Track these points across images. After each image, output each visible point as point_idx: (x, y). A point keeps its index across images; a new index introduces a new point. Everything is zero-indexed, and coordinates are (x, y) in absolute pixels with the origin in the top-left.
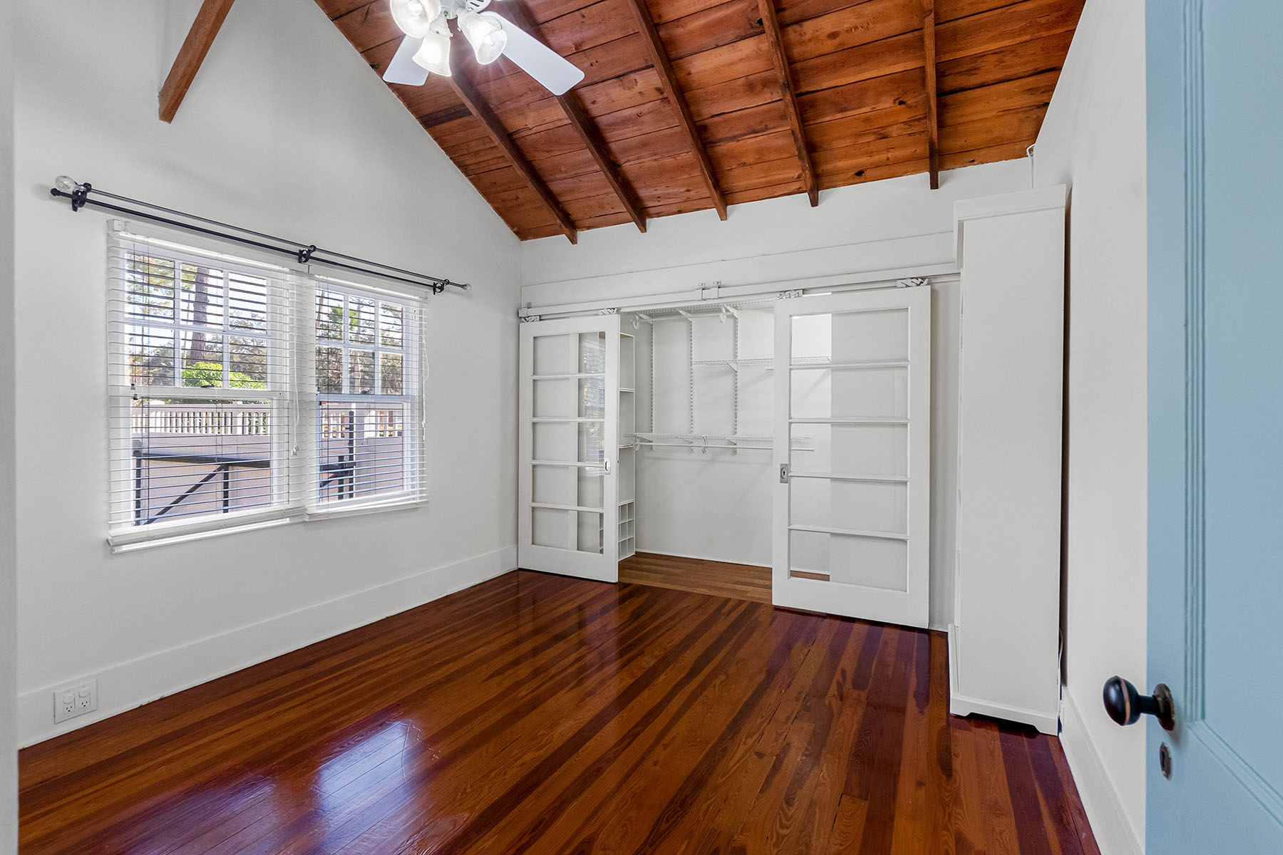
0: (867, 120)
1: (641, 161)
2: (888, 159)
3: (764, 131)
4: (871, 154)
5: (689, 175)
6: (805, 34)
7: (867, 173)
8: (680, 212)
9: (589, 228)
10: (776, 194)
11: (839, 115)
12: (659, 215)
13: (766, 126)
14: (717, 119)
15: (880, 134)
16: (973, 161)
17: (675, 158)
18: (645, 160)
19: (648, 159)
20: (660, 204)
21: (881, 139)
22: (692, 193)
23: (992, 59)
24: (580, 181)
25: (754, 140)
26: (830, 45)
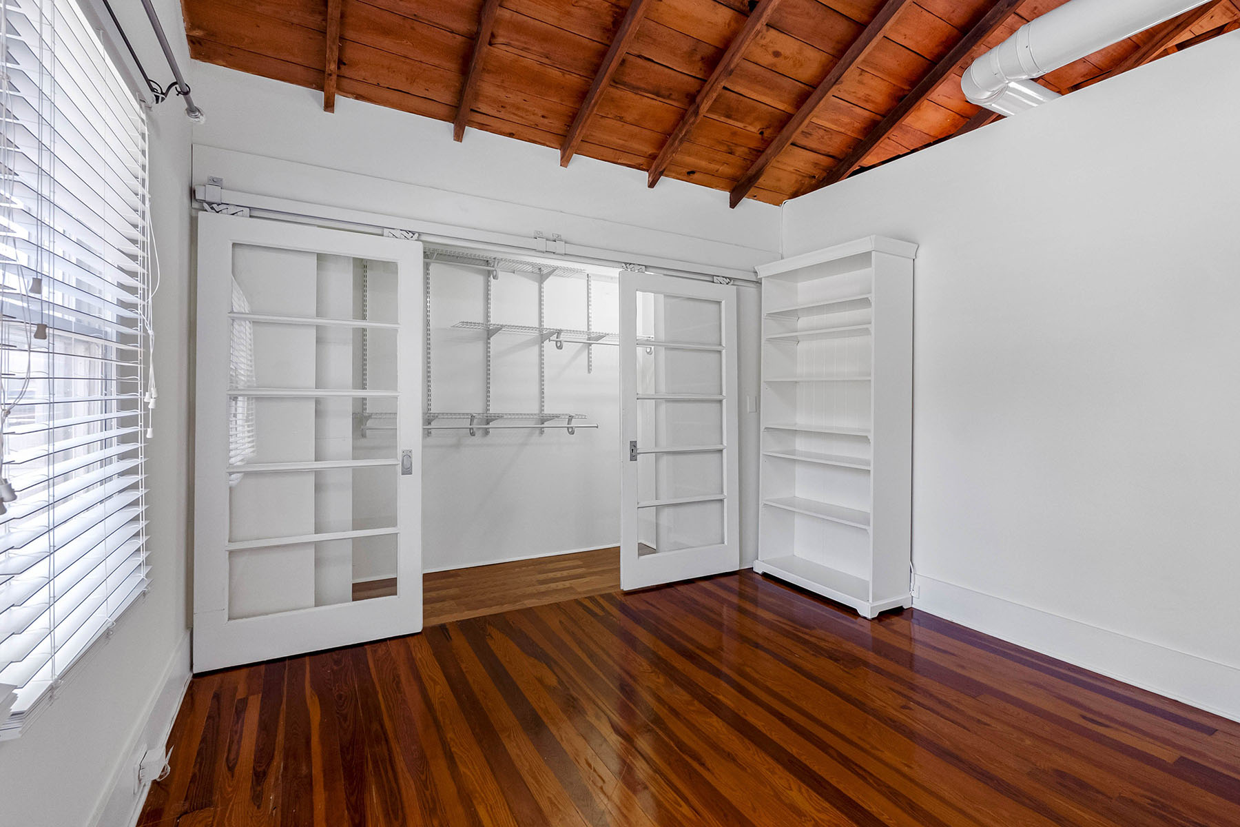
0: (734, 134)
1: (524, 54)
2: (717, 171)
3: (664, 98)
4: (712, 161)
5: (562, 100)
6: (765, 38)
7: (696, 176)
8: (511, 135)
9: (359, 97)
10: (619, 161)
11: (722, 119)
12: (482, 127)
13: (671, 94)
14: (640, 61)
15: (731, 149)
16: (755, 196)
17: (564, 74)
18: (530, 56)
19: (534, 57)
20: (497, 115)
21: (729, 153)
22: (546, 121)
23: (821, 132)
24: (413, 28)
25: (649, 100)
26: (768, 59)
